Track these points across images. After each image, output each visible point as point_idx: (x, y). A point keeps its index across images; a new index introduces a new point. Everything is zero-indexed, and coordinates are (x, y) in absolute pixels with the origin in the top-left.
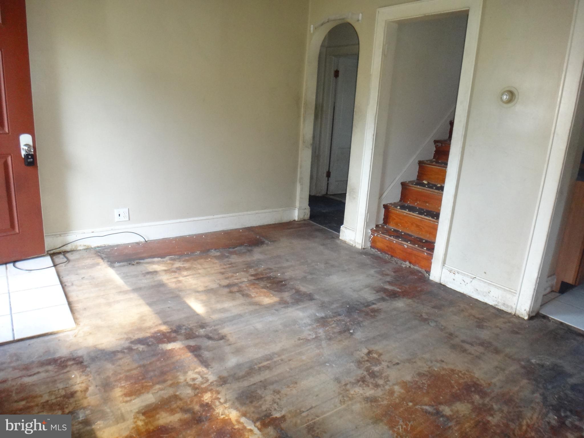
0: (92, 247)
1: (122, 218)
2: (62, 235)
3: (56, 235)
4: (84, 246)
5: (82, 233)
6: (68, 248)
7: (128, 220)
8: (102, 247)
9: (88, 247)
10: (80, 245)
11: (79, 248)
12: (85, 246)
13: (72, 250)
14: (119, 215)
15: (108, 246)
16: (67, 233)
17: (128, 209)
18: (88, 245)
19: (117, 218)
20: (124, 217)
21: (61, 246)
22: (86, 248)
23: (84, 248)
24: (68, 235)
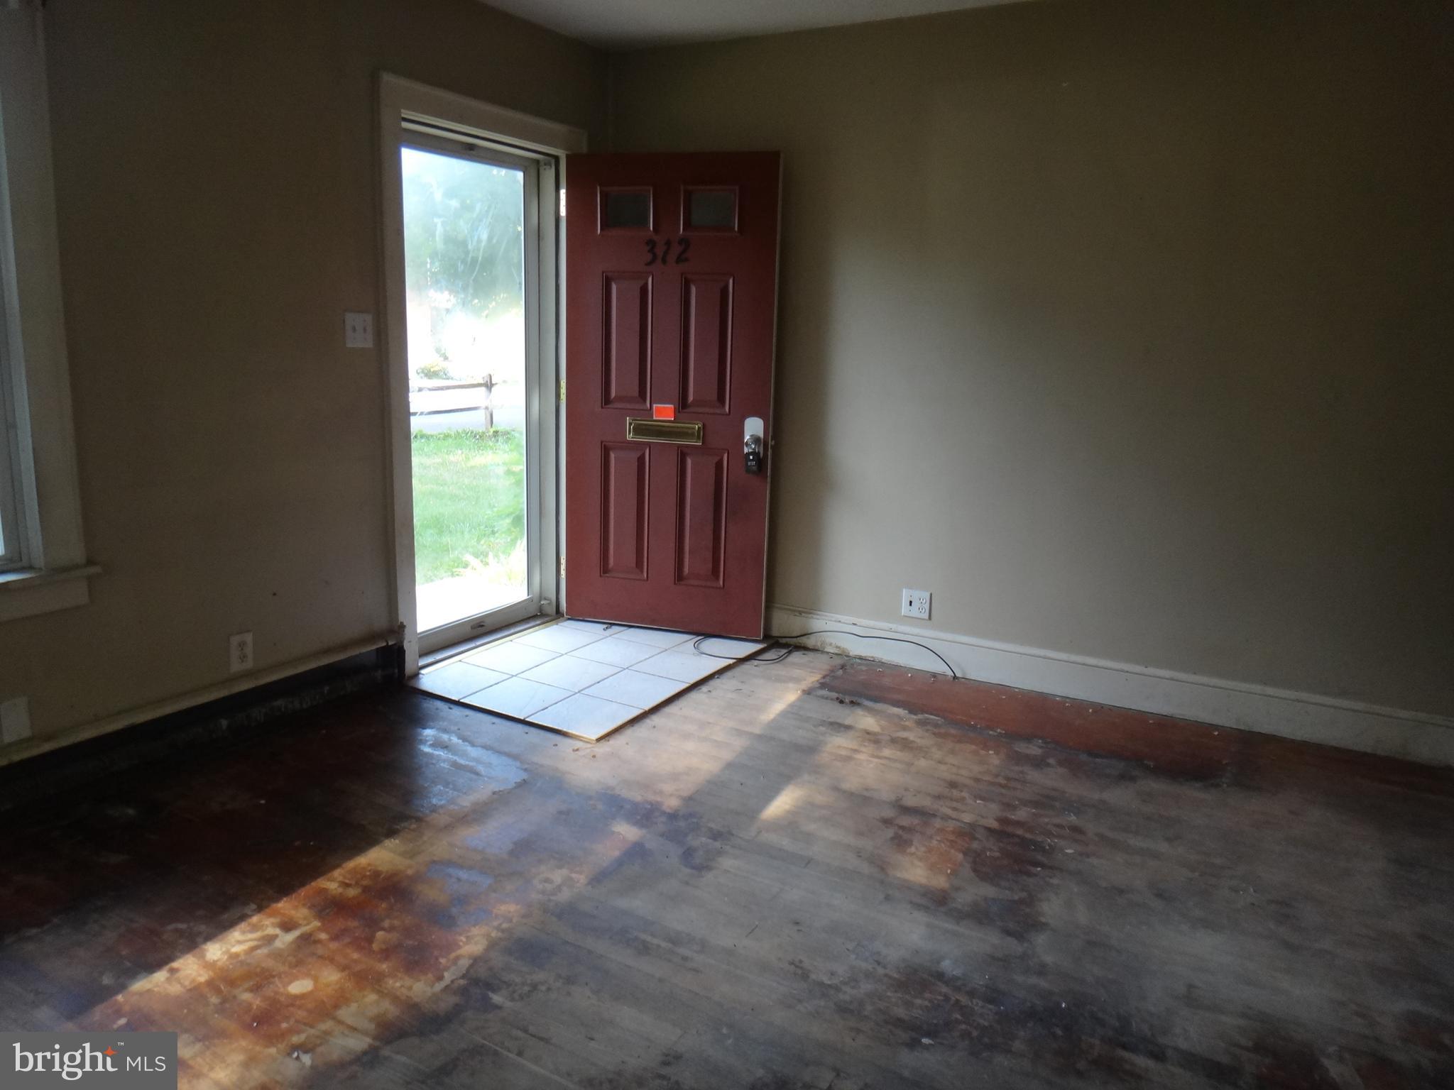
0: (851, 654)
1: (914, 611)
2: (803, 614)
3: (795, 611)
4: (837, 647)
5: (835, 621)
6: (810, 642)
7: (927, 618)
8: (866, 660)
9: (843, 651)
10: (831, 644)
11: (829, 649)
12: (839, 647)
13: (817, 648)
14: (911, 602)
15: (879, 662)
16: (810, 613)
17: (931, 594)
18: (843, 648)
19: (905, 609)
20: (919, 611)
21: (799, 634)
22: (840, 652)
23: (836, 652)
24: (812, 618)
